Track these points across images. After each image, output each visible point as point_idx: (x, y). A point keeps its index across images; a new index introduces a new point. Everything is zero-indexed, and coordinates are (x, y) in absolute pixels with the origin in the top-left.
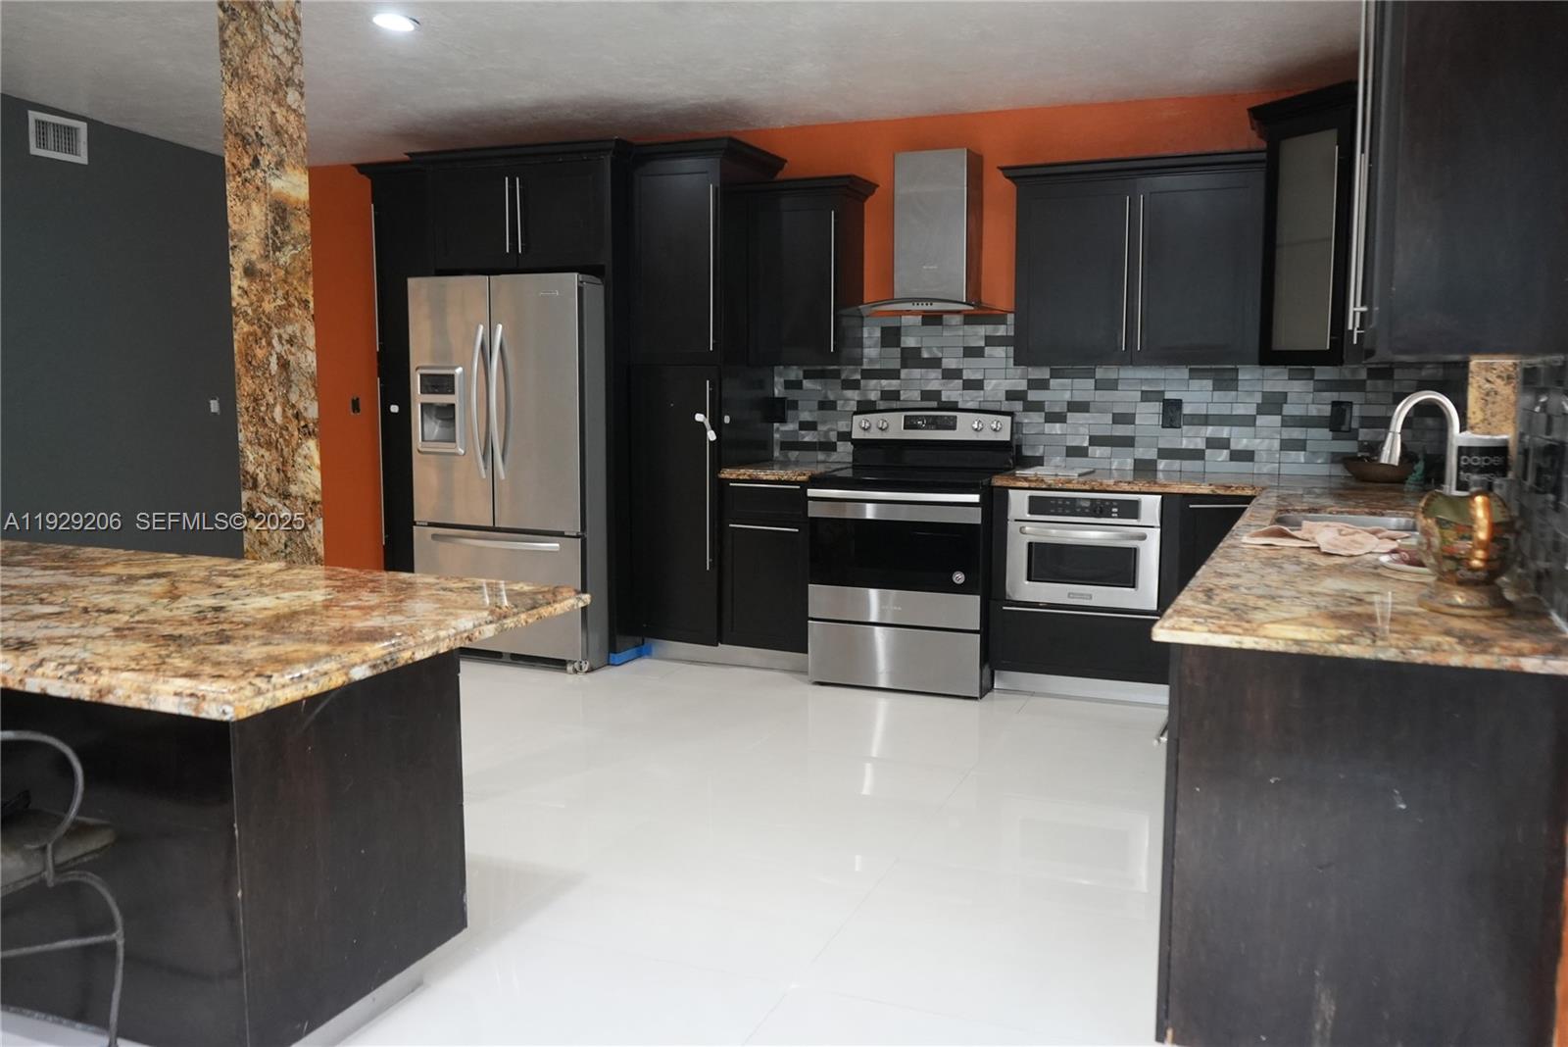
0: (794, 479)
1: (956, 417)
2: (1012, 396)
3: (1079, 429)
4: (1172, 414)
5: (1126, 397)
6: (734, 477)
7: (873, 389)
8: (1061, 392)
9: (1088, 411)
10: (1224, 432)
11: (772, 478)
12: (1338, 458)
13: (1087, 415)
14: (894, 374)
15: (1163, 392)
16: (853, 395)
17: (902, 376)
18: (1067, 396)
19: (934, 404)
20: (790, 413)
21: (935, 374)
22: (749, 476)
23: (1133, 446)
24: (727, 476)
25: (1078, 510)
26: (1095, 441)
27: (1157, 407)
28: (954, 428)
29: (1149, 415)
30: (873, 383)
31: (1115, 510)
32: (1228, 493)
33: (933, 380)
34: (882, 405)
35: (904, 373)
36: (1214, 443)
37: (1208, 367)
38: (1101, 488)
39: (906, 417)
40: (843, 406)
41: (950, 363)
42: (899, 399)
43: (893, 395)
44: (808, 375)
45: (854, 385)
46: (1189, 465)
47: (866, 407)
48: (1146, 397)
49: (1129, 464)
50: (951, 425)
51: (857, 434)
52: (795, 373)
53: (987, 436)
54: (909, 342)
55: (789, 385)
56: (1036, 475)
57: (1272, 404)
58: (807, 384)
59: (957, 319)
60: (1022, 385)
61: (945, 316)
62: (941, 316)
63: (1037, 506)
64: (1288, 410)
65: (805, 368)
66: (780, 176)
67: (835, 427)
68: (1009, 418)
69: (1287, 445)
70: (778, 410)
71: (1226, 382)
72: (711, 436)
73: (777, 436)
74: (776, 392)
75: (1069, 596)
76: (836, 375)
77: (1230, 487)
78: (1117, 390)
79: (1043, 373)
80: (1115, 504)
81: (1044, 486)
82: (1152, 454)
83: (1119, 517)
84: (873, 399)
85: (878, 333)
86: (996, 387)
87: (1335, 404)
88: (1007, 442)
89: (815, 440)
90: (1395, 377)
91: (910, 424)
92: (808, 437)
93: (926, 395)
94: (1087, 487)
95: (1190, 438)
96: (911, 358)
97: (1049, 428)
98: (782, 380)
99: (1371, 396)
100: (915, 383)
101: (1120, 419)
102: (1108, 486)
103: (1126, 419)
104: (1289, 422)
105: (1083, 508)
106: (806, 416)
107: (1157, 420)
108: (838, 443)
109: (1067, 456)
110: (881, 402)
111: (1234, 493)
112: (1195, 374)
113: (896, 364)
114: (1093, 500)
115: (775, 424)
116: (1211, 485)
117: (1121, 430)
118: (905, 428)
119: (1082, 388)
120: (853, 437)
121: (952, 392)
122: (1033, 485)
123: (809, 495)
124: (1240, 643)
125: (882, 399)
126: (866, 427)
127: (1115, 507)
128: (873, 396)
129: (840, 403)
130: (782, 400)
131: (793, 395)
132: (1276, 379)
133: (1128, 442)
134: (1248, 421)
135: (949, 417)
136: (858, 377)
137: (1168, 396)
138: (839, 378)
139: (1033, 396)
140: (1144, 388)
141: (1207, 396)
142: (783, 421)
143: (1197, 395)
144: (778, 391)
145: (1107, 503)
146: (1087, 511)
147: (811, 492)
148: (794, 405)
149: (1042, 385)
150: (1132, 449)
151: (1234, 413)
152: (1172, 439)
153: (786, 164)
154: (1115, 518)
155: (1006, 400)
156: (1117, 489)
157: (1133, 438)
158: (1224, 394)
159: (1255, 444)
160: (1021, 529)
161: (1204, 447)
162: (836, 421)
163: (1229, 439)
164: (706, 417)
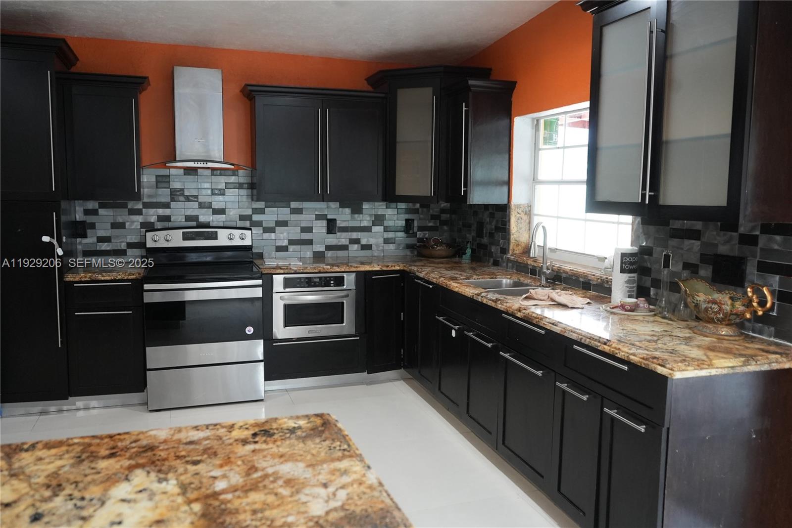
0: (126, 278)
1: (217, 232)
2: (242, 218)
3: (282, 236)
4: (331, 228)
5: (306, 218)
6: (77, 279)
7: (152, 215)
8: (271, 216)
9: (287, 226)
10: (355, 235)
11: (108, 278)
12: (409, 247)
13: (286, 228)
14: (167, 206)
15: (327, 215)
16: (140, 219)
18: (275, 218)
19: (194, 224)
20: (89, 232)
21: (195, 205)
22: (90, 278)
23: (312, 244)
24: (72, 279)
25: (313, 284)
26: (292, 242)
27: (324, 223)
28: (216, 238)
29: (320, 228)
30: (152, 211)
31: (332, 282)
32: (388, 269)
33: (192, 209)
34: (159, 225)
35: (173, 204)
36: (356, 241)
37: (348, 202)
38: (324, 271)
39: (183, 232)
40: (130, 225)
41: (203, 199)
42: (170, 221)
43: (167, 218)
44: (102, 206)
45: (139, 212)
46: (341, 253)
47: (149, 227)
48: (319, 217)
49: (309, 254)
50: (214, 236)
51: (150, 244)
52: (92, 205)
53: (237, 242)
54: (176, 185)
55: (87, 212)
56: (278, 265)
57: (378, 220)
58: (102, 211)
59: (209, 172)
60: (249, 212)
61: (199, 170)
62: (197, 170)
63: (288, 283)
64: (386, 223)
65: (100, 201)
66: (73, 70)
67: (124, 240)
68: (250, 231)
69: (387, 241)
70: (80, 229)
71: (357, 210)
72: (60, 252)
73: (79, 247)
74: (78, 217)
75: (309, 333)
76: (125, 206)
77: (388, 266)
78: (302, 214)
79: (261, 205)
80: (332, 279)
81: (292, 272)
82: (322, 249)
83: (334, 286)
84: (152, 221)
85: (154, 179)
86: (233, 214)
87: (407, 221)
88: (250, 245)
89: (108, 249)
90: (431, 207)
91: (186, 237)
92: (104, 246)
93: (188, 218)
94: (316, 271)
95: (342, 238)
96: (175, 195)
97: (266, 235)
98: (82, 209)
99: (422, 216)
100: (179, 211)
101: (305, 230)
102: (328, 269)
103: (309, 230)
104: (386, 230)
105: (315, 283)
106: (101, 233)
107: (324, 230)
108: (127, 250)
109: (276, 251)
110: (158, 223)
111: (391, 269)
112: (342, 206)
113: (167, 199)
114: (320, 278)
115: (78, 239)
116: (378, 265)
117: (306, 236)
118: (183, 240)
119: (283, 213)
120: (148, 246)
121: (205, 217)
122: (286, 271)
123: (145, 288)
125: (158, 221)
126: (158, 240)
127: (332, 280)
128: (153, 219)
129: (127, 224)
130: (83, 223)
131: (90, 219)
132: (380, 208)
133: (310, 242)
134: (367, 229)
135: (212, 232)
136: (141, 207)
137: (329, 217)
138: (127, 207)
139: (256, 218)
140: (317, 213)
141: (348, 217)
142: (84, 236)
143: (344, 216)
144: (79, 216)
145: (328, 279)
146: (317, 284)
147: (147, 287)
148: (93, 226)
149: (261, 211)
150: (312, 246)
151: (362, 225)
152: (332, 240)
153: (78, 62)
154: (332, 286)
155: (240, 220)
156: (333, 271)
157: (312, 240)
158: (356, 216)
159: (372, 241)
160: (280, 297)
161: (348, 243)
162: (126, 236)
163: (360, 239)
164: (54, 239)
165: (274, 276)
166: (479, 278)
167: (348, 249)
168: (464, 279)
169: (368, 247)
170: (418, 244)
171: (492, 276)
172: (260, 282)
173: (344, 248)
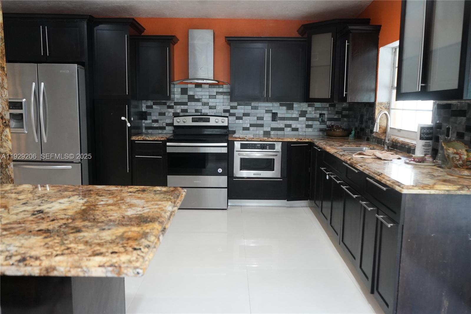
0: (159, 139)
1: (209, 118)
2: (225, 111)
3: (246, 122)
4: (275, 117)
5: (261, 112)
6: (137, 139)
7: (178, 109)
8: (241, 110)
9: (249, 116)
10: (288, 122)
11: (151, 139)
13: (249, 117)
14: (185, 104)
15: (272, 110)
16: (172, 111)
17: (188, 104)
18: (243, 111)
19: (200, 114)
20: (148, 117)
21: (200, 104)
22: (142, 139)
23: (263, 127)
24: (134, 139)
25: (256, 147)
26: (252, 125)
27: (270, 115)
28: (209, 121)
29: (268, 117)
30: (178, 107)
31: (268, 147)
32: (301, 141)
33: (199, 106)
34: (181, 114)
35: (189, 103)
36: (289, 126)
37: (285, 103)
38: (263, 140)
39: (192, 118)
40: (168, 114)
41: (204, 100)
42: (187, 112)
43: (185, 111)
44: (155, 104)
45: (172, 107)
46: (279, 133)
47: (176, 115)
48: (267, 112)
49: (262, 132)
50: (208, 120)
51: (176, 124)
52: (150, 103)
53: (220, 124)
54: (190, 93)
55: (148, 107)
56: (239, 136)
57: (303, 114)
58: (154, 107)
59: (207, 86)
60: (228, 108)
61: (203, 85)
62: (201, 85)
63: (243, 146)
64: (307, 116)
65: (154, 101)
66: (143, 34)
67: (165, 121)
68: (227, 118)
69: (308, 126)
70: (144, 116)
71: (290, 107)
72: (129, 125)
73: (144, 125)
74: (143, 109)
75: (254, 175)
76: (165, 104)
77: (301, 139)
78: (258, 109)
79: (235, 104)
80: (268, 145)
81: (245, 140)
82: (269, 129)
83: (269, 149)
84: (178, 112)
85: (180, 90)
86: (220, 109)
87: (320, 114)
88: (227, 126)
89: (157, 126)
90: (336, 106)
91: (194, 120)
92: (155, 125)
93: (197, 111)
94: (259, 140)
95: (280, 124)
96: (192, 98)
97: (237, 121)
98: (145, 105)
99: (330, 112)
100: (192, 107)
101: (259, 118)
102: (265, 139)
103: (261, 118)
104: (308, 119)
105: (258, 147)
106: (154, 118)
107: (270, 119)
108: (166, 127)
109: (243, 130)
110: (181, 113)
111: (303, 141)
112: (281, 105)
113: (186, 100)
114: (261, 144)
115: (143, 121)
116: (296, 139)
117: (260, 122)
118: (192, 122)
119: (247, 109)
120: (174, 125)
121: (205, 110)
122: (242, 140)
123: (167, 145)
124: (430, 192)
125: (181, 112)
126: (179, 121)
127: (268, 146)
128: (179, 111)
130: (145, 112)
131: (149, 110)
132: (304, 106)
133: (262, 126)
134: (296, 119)
135: (207, 118)
136: (173, 105)
137: (273, 111)
138: (166, 105)
139: (232, 111)
140: (266, 109)
141: (285, 111)
142: (146, 119)
143: (282, 111)
144: (144, 109)
145: (265, 145)
146: (259, 147)
147: (168, 144)
148: (150, 114)
149: (235, 108)
150: (263, 128)
151: (293, 117)
152: (275, 125)
153: (145, 31)
154: (268, 149)
155: (223, 112)
156: (268, 140)
157: (263, 124)
158: (289, 111)
159: (298, 126)
160: (238, 154)
161: (284, 127)
162: (165, 120)
163: (291, 125)
164: (126, 118)
165: (235, 142)
166: (349, 146)
167: (284, 130)
168: (338, 146)
169: (296, 129)
170: (327, 129)
171: (357, 145)
172: (226, 144)
173: (282, 129)
